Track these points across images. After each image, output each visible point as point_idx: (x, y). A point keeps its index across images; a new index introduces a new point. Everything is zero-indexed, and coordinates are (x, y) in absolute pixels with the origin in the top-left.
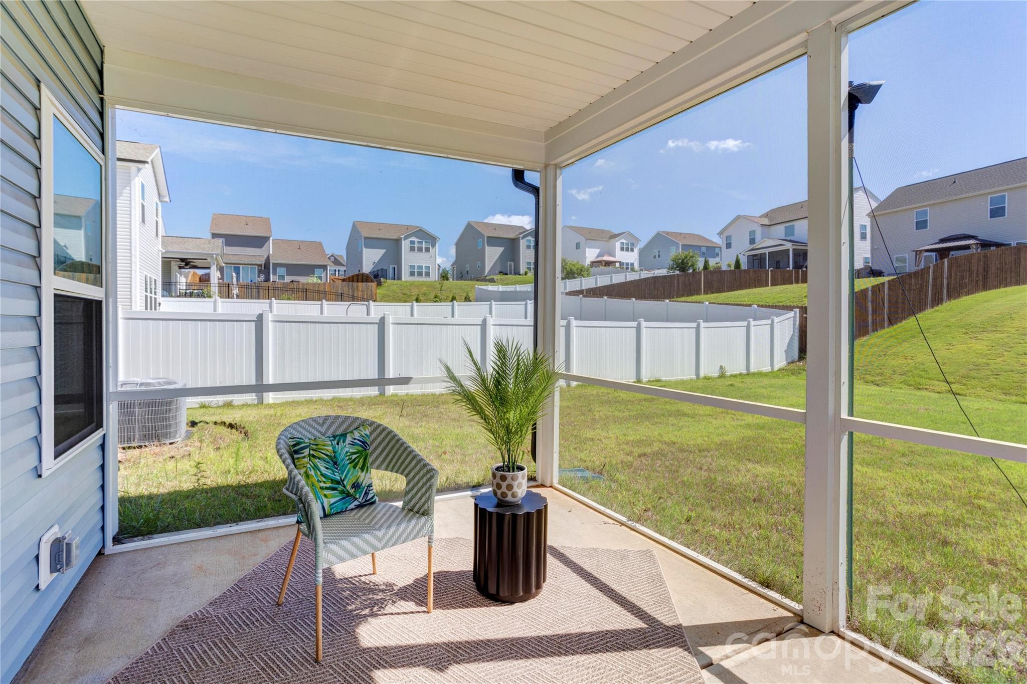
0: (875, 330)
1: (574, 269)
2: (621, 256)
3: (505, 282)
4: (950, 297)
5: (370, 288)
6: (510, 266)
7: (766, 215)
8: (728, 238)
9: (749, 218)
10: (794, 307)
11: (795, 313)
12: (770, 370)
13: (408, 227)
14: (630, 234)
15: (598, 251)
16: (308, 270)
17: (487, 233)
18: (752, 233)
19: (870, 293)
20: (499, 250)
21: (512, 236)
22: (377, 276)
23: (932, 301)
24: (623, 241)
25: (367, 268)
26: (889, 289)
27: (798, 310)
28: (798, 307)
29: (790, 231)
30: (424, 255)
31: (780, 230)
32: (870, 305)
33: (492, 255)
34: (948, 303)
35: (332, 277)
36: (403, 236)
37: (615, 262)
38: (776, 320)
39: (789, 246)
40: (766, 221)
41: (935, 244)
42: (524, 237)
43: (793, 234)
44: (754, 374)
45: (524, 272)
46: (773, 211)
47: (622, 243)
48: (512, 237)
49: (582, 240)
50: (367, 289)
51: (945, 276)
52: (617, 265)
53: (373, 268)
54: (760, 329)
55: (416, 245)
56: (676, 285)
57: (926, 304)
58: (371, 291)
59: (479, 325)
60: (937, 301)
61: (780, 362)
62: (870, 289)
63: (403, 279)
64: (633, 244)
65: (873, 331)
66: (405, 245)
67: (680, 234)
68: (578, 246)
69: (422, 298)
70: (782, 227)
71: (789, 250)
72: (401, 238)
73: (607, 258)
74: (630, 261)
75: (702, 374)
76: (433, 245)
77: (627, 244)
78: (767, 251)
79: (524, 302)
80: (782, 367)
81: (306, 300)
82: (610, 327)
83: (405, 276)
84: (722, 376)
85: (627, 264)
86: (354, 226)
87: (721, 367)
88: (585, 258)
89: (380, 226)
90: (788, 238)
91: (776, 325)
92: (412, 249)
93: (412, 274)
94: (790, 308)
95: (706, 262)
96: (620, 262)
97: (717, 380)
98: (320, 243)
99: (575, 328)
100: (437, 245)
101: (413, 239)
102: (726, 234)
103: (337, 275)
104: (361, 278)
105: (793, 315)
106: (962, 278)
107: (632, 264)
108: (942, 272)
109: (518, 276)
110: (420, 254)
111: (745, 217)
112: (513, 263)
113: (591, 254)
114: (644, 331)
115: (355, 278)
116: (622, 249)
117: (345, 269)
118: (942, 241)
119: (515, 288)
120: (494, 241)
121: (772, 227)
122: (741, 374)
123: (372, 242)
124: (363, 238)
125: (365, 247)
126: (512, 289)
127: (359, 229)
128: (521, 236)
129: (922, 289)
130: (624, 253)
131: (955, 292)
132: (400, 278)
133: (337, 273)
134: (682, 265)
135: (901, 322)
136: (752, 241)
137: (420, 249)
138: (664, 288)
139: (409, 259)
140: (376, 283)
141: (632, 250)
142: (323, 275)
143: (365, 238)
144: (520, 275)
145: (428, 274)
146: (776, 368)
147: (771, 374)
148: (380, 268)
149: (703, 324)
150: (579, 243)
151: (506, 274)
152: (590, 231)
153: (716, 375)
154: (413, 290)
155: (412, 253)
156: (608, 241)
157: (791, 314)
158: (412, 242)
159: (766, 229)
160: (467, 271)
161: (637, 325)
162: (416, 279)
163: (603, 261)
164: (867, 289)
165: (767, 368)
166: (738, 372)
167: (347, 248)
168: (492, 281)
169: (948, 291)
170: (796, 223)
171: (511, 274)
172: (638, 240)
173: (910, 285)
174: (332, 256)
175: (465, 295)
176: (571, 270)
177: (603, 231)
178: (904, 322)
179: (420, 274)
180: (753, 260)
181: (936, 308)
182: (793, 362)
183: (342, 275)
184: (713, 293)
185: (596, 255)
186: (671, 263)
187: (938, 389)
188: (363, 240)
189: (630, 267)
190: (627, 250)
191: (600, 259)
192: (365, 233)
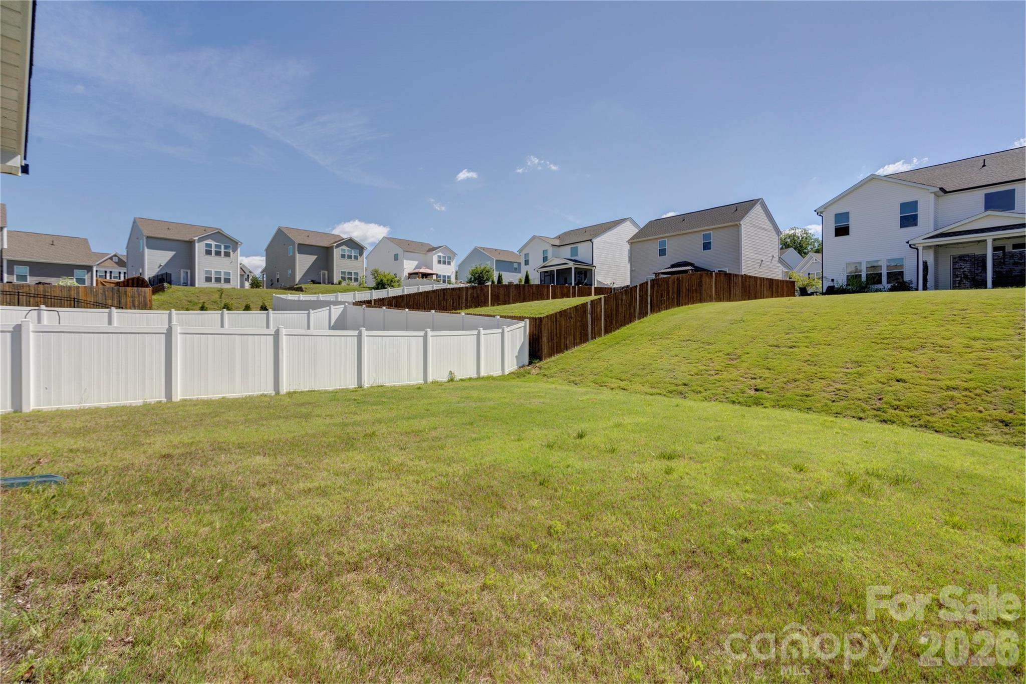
0: (593, 337)
1: (385, 280)
2: (438, 269)
3: (314, 291)
4: (652, 311)
5: (143, 294)
6: (324, 275)
7: (559, 237)
8: (526, 255)
9: (543, 238)
10: (525, 318)
11: (525, 324)
12: (501, 374)
13: (205, 229)
14: (446, 247)
15: (416, 263)
16: (67, 270)
17: (298, 240)
18: (545, 252)
19: (589, 306)
20: (311, 259)
21: (325, 244)
22: (160, 282)
23: (639, 314)
24: (440, 254)
25: (149, 273)
26: (605, 303)
27: (528, 321)
28: (527, 318)
29: (574, 251)
30: (222, 259)
31: (566, 252)
32: (589, 316)
33: (303, 263)
34: (651, 315)
35: (100, 279)
36: (197, 238)
37: (432, 274)
38: (506, 329)
39: (571, 265)
40: (557, 243)
41: (668, 268)
42: (337, 246)
43: (577, 255)
44: (483, 378)
45: (337, 282)
46: (565, 233)
47: (440, 257)
48: (326, 246)
49: (400, 251)
50: (139, 295)
51: (649, 294)
52: (434, 277)
53: (158, 272)
54: (490, 338)
55: (213, 249)
56: (464, 297)
57: (635, 317)
58: (145, 297)
59: (163, 333)
60: (643, 314)
61: (511, 366)
62: (589, 303)
63: (197, 286)
64: (450, 258)
65: (592, 338)
66: (199, 248)
67: (496, 250)
68: (396, 257)
69: (209, 306)
70: (569, 247)
71: (571, 268)
72: (194, 240)
73: (424, 270)
74: (447, 274)
75: (430, 379)
76: (235, 250)
77: (444, 257)
78: (555, 268)
79: (307, 312)
80: (512, 371)
81: (74, 307)
82: (327, 336)
83: (200, 282)
84: (451, 380)
85: (444, 277)
86: (135, 221)
87: (451, 373)
88: (402, 269)
89: (168, 225)
90: (573, 258)
91: (506, 334)
92: (208, 252)
93: (208, 279)
94: (521, 319)
95: (500, 277)
96: (437, 275)
97: (446, 384)
98: (86, 240)
99: (284, 337)
100: (239, 250)
101: (209, 242)
102: (525, 252)
103: (108, 278)
104: (138, 282)
105: (523, 325)
106: (662, 296)
107: (449, 277)
108: (647, 290)
109: (330, 285)
110: (218, 258)
111: (540, 238)
112: (326, 272)
113: (409, 266)
114: (365, 340)
115: (130, 282)
116: (439, 262)
117: (126, 271)
118: (673, 266)
119: (318, 297)
120: (305, 249)
121: (562, 248)
122: (470, 379)
123: (156, 242)
124: (145, 238)
125: (148, 248)
126: (315, 299)
127: (140, 227)
128: (335, 245)
129: (631, 305)
130: (442, 266)
131: (657, 307)
132: (193, 284)
133: (108, 275)
134: (479, 278)
135: (614, 331)
136: (545, 259)
137: (218, 253)
138: (453, 300)
139: (204, 264)
140: (151, 288)
141: (449, 263)
142: (87, 277)
143: (148, 237)
144: (333, 284)
145: (227, 281)
146: (507, 372)
147: (503, 378)
148: (164, 272)
149: (430, 333)
150: (397, 254)
151: (320, 283)
152: (409, 243)
153: (446, 379)
154: (201, 297)
155: (208, 257)
156: (426, 254)
157: (522, 324)
158: (209, 245)
159: (556, 248)
160: (278, 279)
161: (358, 333)
162: (214, 285)
163: (420, 273)
164: (587, 303)
165: (497, 373)
166: (468, 377)
167: (127, 247)
168: (300, 290)
169: (651, 305)
170: (579, 245)
171: (324, 283)
172: (455, 254)
173: (622, 300)
174: (115, 256)
175: (261, 304)
176: (382, 280)
177: (422, 244)
178: (617, 331)
179: (218, 280)
180: (545, 276)
181: (642, 320)
182: (523, 366)
183: (115, 277)
184: (499, 304)
185: (414, 267)
186: (470, 276)
187: (613, 386)
188: (145, 240)
189: (446, 279)
190: (444, 263)
191: (417, 271)
192: (147, 233)
